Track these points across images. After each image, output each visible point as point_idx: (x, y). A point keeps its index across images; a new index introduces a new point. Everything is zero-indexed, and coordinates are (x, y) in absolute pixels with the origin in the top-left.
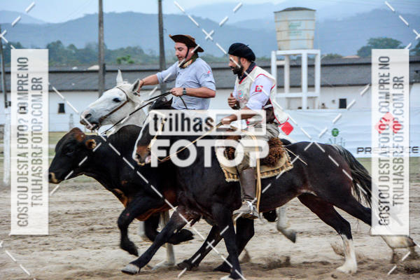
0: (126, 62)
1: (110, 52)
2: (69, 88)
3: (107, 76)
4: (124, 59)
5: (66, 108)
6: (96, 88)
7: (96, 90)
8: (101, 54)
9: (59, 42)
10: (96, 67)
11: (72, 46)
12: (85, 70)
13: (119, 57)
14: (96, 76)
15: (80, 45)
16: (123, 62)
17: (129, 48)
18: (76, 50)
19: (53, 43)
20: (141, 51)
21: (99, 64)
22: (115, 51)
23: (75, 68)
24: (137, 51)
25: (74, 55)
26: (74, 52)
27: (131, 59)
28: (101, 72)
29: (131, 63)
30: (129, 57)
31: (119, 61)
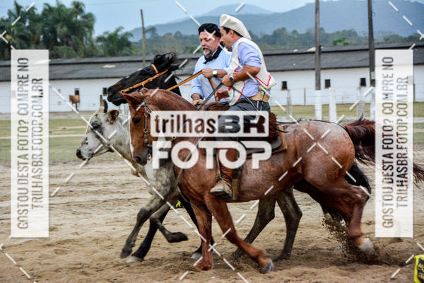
0: (341, 44)
1: (328, 35)
2: (290, 68)
3: (323, 56)
4: (340, 41)
5: (289, 86)
6: (313, 67)
7: (313, 69)
8: (317, 37)
9: (284, 29)
10: (313, 49)
11: (295, 32)
12: (305, 51)
13: (336, 39)
14: (313, 57)
15: (302, 31)
16: (338, 44)
17: (344, 31)
18: (298, 34)
19: (279, 30)
20: (355, 33)
21: (316, 46)
22: (333, 34)
23: (296, 51)
24: (351, 33)
25: (297, 39)
26: (296, 36)
27: (346, 41)
28: (317, 53)
29: (346, 44)
30: (344, 39)
31: (335, 43)
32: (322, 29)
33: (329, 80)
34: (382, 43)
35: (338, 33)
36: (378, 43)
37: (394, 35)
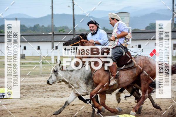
0: (62, 32)
1: (57, 28)
2: (41, 41)
3: (55, 36)
4: (61, 30)
5: (40, 48)
6: (51, 41)
7: (51, 42)
8: (52, 28)
9: (38, 25)
10: (51, 33)
11: (43, 26)
12: (47, 34)
13: (60, 30)
14: (51, 36)
15: (46, 26)
16: (61, 32)
17: (63, 27)
18: (44, 27)
19: (36, 25)
20: (68, 28)
21: (52, 32)
22: (59, 28)
23: (43, 34)
24: (66, 28)
25: (44, 29)
26: (43, 28)
27: (64, 31)
28: (52, 35)
29: (64, 32)
30: (63, 30)
31: (60, 31)
32: (54, 25)
33: (57, 46)
34: (78, 32)
35: (61, 27)
36: (77, 32)
37: (83, 29)
